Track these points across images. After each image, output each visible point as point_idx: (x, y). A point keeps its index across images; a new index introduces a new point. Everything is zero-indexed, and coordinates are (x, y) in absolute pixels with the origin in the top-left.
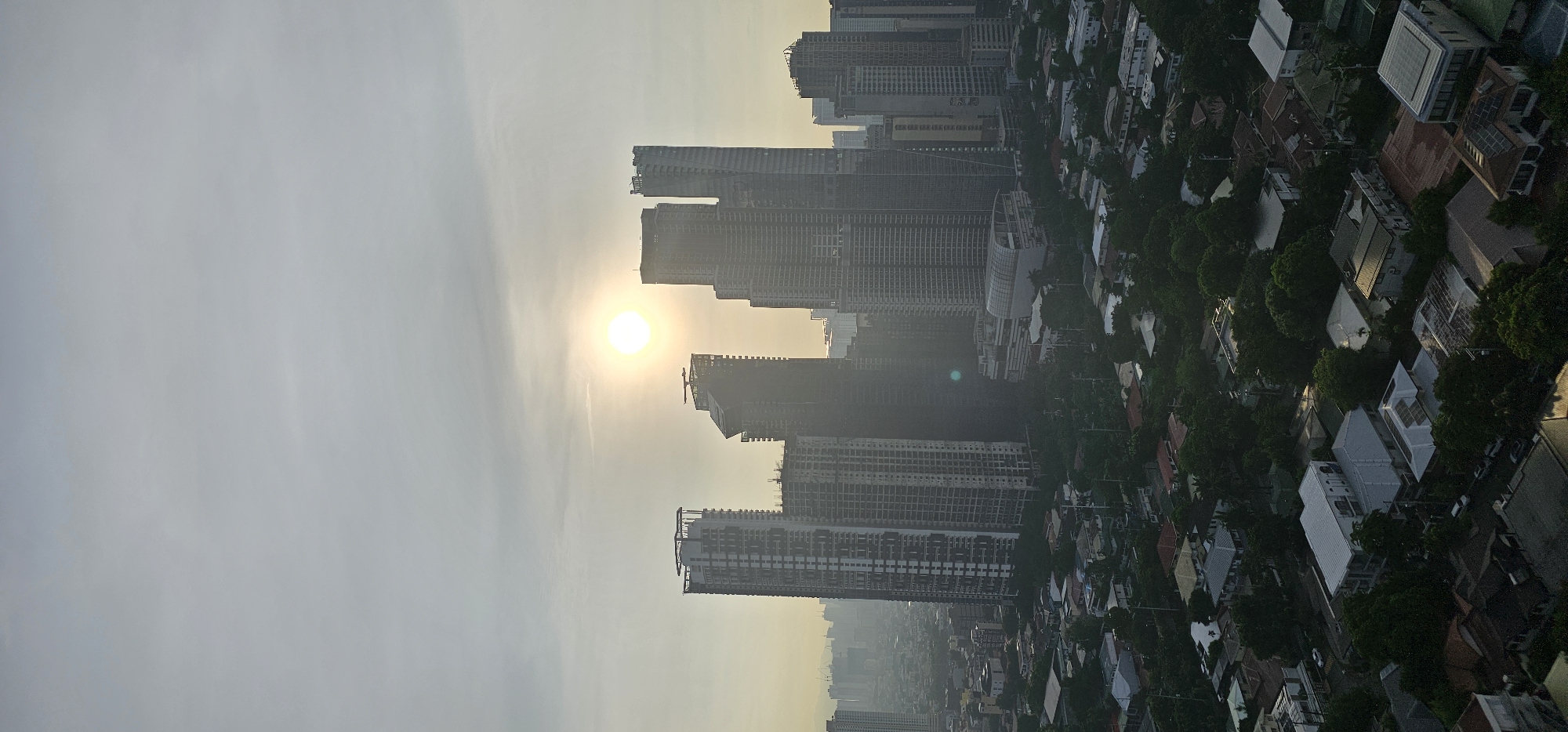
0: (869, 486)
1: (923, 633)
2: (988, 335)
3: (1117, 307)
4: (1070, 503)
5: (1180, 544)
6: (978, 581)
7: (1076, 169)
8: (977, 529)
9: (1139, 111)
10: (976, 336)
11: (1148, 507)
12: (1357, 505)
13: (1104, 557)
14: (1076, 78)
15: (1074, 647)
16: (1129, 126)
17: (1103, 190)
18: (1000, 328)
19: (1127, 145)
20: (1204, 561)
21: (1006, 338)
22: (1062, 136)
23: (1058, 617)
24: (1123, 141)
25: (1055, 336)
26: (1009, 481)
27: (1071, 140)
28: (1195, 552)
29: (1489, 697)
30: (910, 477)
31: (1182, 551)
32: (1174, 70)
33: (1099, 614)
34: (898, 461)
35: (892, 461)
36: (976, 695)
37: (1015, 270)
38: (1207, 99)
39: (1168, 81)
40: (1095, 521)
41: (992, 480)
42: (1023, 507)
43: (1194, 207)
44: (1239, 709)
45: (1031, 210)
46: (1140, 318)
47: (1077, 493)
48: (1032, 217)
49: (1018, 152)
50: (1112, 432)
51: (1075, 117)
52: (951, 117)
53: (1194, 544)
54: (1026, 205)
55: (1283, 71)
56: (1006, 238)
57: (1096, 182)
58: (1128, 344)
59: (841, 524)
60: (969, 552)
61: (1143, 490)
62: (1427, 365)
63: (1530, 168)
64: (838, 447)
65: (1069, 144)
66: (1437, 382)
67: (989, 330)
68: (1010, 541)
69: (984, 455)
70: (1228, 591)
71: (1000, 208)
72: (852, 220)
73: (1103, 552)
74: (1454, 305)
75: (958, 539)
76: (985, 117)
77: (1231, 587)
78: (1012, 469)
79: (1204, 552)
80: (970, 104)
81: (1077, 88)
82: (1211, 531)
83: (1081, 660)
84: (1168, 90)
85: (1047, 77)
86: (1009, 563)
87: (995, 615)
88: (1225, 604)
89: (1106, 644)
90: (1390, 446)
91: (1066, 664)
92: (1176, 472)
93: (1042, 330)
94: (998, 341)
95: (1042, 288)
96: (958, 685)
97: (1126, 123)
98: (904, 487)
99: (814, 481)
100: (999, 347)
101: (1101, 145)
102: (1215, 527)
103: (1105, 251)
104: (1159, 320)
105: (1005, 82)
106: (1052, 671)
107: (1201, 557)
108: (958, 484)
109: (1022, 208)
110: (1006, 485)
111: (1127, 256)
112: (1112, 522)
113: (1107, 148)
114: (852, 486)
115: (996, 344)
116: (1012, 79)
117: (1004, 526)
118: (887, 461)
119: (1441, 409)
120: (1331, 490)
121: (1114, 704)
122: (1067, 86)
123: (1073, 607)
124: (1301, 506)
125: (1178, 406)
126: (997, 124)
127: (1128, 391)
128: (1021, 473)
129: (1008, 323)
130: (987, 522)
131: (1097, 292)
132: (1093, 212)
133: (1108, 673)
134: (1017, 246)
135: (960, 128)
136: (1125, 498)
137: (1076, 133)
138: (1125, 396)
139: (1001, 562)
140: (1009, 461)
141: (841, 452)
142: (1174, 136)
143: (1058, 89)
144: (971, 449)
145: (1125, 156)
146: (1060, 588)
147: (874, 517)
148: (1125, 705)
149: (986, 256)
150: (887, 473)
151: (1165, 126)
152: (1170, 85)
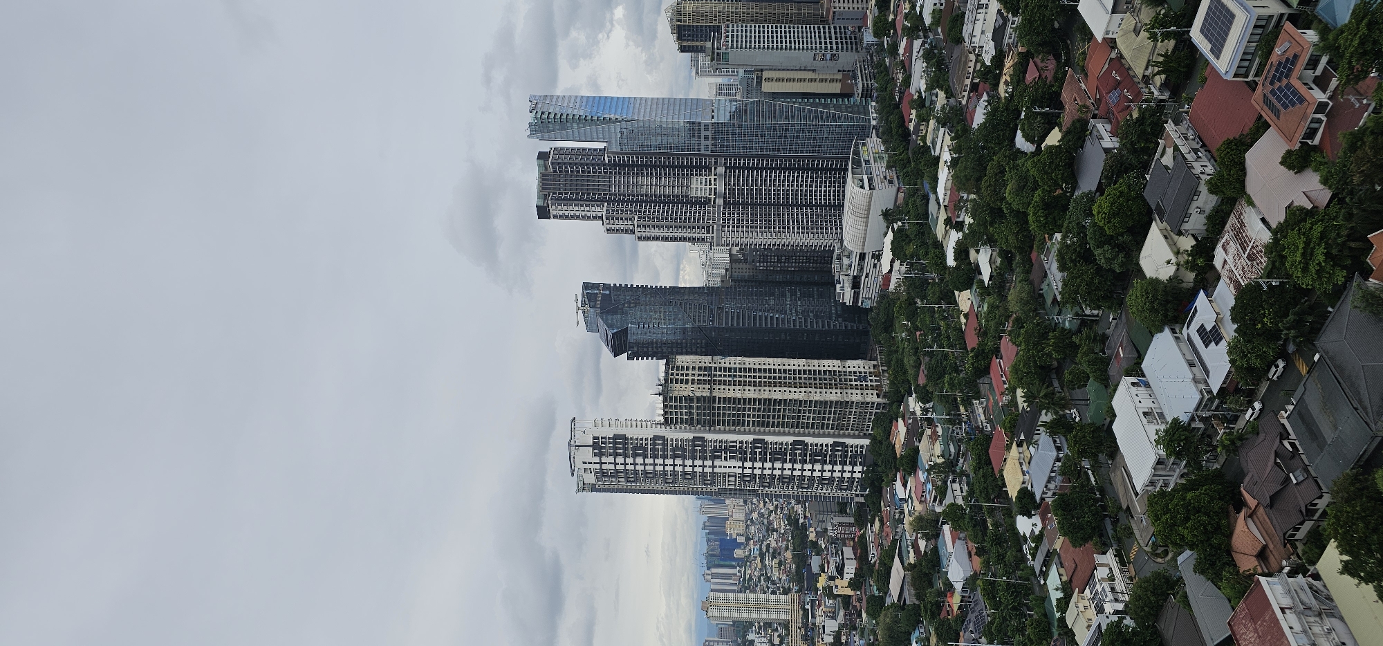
0: (739, 399)
1: (786, 526)
2: (845, 267)
3: (958, 243)
4: (914, 413)
5: (1009, 448)
6: (833, 481)
7: (923, 119)
8: (834, 436)
9: (981, 68)
10: (834, 268)
11: (982, 417)
12: (1161, 415)
13: (943, 460)
14: (925, 37)
15: (917, 536)
16: (972, 80)
17: (947, 138)
18: (855, 260)
19: (969, 97)
20: (1029, 463)
21: (861, 268)
22: (913, 90)
23: (902, 513)
24: (966, 94)
25: (903, 268)
26: (862, 394)
27: (920, 93)
28: (1022, 455)
29: (1269, 579)
30: (775, 391)
31: (1011, 454)
32: (1012, 30)
33: (938, 509)
34: (765, 377)
35: (760, 377)
36: (832, 578)
37: (869, 209)
38: (1040, 57)
39: (1006, 41)
40: (935, 430)
41: (846, 393)
42: (873, 417)
43: (1026, 154)
44: (1057, 589)
45: (884, 155)
46: (978, 252)
47: (921, 405)
48: (885, 162)
49: (874, 104)
50: (952, 352)
51: (924, 71)
52: (814, 71)
53: (1021, 449)
54: (880, 151)
55: (1107, 32)
56: (862, 181)
57: (942, 130)
58: (967, 275)
59: (715, 432)
60: (826, 456)
61: (978, 402)
62: (1225, 294)
63: (1319, 121)
64: (713, 365)
65: (918, 96)
66: (1233, 309)
67: (846, 261)
68: (862, 447)
69: (839, 372)
70: (1049, 490)
71: (857, 153)
72: (725, 163)
73: (943, 456)
74: (1250, 242)
75: (816, 445)
76: (844, 71)
77: (1052, 486)
78: (864, 383)
79: (1029, 457)
80: (830, 60)
81: (927, 46)
82: (1036, 437)
83: (922, 548)
84: (1006, 48)
85: (900, 36)
86: (860, 464)
87: (848, 510)
88: (1047, 500)
89: (944, 535)
90: (1192, 365)
91: (909, 552)
92: (1006, 386)
93: (892, 262)
94: (853, 272)
95: (893, 226)
96: (815, 569)
97: (968, 78)
98: (770, 400)
99: (692, 395)
100: (855, 277)
101: (946, 97)
102: (1039, 434)
103: (949, 192)
104: (994, 253)
105: (861, 40)
106: (897, 559)
107: (1027, 461)
108: (817, 397)
109: (876, 153)
110: (859, 398)
111: (968, 197)
112: (951, 430)
113: (952, 100)
114: (724, 398)
115: (851, 274)
116: (868, 37)
117: (857, 433)
118: (755, 377)
119: (1235, 331)
120: (1140, 402)
121: (949, 586)
122: (917, 43)
123: (916, 503)
124: (1116, 416)
125: (1009, 329)
126: (854, 78)
127: (966, 316)
128: (872, 388)
129: (862, 256)
130: (842, 430)
131: (940, 229)
132: (939, 158)
133: (945, 561)
134: (872, 188)
135: (821, 80)
136: (962, 409)
137: (925, 86)
138: (963, 320)
139: (853, 464)
140: (862, 377)
141: (715, 368)
142: (1011, 90)
143: (909, 48)
144: (829, 366)
145: (968, 107)
146: (905, 485)
147: (743, 425)
148: (958, 587)
149: (843, 196)
150: (755, 388)
151: (1002, 81)
152: (1008, 45)
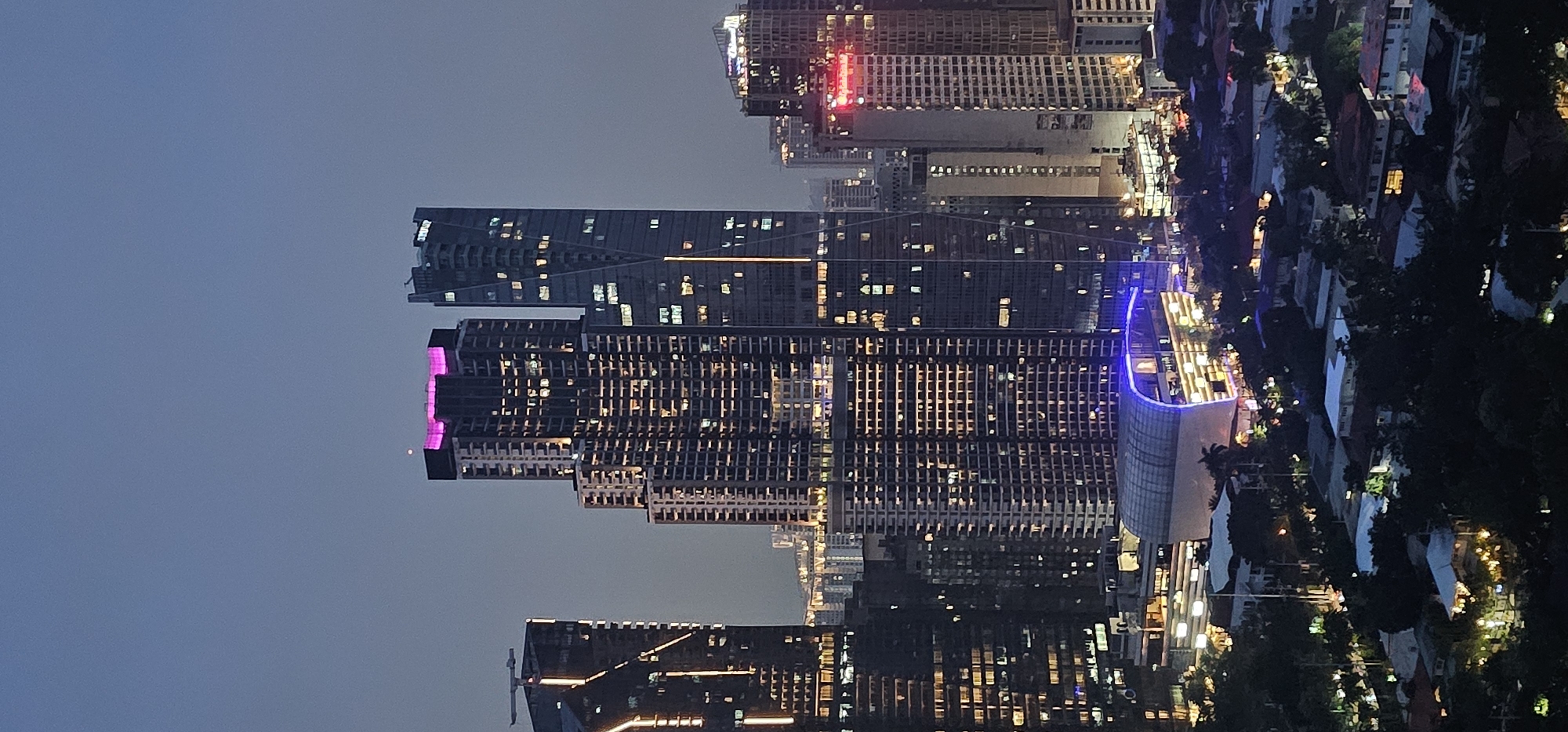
2: (1126, 577)
3: (1378, 518)
9: (1403, 140)
18: (1149, 562)
19: (1382, 204)
22: (1255, 186)
24: (1374, 196)
25: (1259, 579)
27: (1273, 193)
37: (1175, 447)
38: (1532, 117)
39: (1456, 84)
46: (1425, 541)
51: (1280, 151)
52: (1039, 151)
57: (1326, 274)
58: (1406, 594)
71: (1140, 324)
72: (851, 349)
80: (1075, 127)
84: (1454, 100)
85: (1222, 76)
93: (1233, 566)
94: (1145, 589)
95: (1231, 483)
97: (1378, 161)
101: (1332, 204)
103: (1350, 410)
111: (1394, 418)
115: (1142, 594)
122: (1260, 93)
127: (1410, 688)
132: (1323, 333)
135: (1057, 171)
137: (1284, 181)
138: (1403, 699)
142: (1470, 188)
143: (1245, 99)
149: (1116, 418)
151: (1454, 166)
152: (1460, 91)
